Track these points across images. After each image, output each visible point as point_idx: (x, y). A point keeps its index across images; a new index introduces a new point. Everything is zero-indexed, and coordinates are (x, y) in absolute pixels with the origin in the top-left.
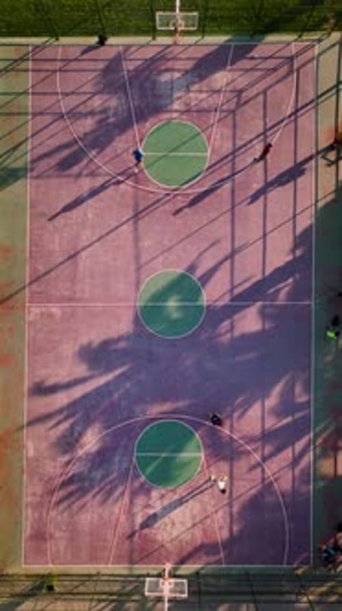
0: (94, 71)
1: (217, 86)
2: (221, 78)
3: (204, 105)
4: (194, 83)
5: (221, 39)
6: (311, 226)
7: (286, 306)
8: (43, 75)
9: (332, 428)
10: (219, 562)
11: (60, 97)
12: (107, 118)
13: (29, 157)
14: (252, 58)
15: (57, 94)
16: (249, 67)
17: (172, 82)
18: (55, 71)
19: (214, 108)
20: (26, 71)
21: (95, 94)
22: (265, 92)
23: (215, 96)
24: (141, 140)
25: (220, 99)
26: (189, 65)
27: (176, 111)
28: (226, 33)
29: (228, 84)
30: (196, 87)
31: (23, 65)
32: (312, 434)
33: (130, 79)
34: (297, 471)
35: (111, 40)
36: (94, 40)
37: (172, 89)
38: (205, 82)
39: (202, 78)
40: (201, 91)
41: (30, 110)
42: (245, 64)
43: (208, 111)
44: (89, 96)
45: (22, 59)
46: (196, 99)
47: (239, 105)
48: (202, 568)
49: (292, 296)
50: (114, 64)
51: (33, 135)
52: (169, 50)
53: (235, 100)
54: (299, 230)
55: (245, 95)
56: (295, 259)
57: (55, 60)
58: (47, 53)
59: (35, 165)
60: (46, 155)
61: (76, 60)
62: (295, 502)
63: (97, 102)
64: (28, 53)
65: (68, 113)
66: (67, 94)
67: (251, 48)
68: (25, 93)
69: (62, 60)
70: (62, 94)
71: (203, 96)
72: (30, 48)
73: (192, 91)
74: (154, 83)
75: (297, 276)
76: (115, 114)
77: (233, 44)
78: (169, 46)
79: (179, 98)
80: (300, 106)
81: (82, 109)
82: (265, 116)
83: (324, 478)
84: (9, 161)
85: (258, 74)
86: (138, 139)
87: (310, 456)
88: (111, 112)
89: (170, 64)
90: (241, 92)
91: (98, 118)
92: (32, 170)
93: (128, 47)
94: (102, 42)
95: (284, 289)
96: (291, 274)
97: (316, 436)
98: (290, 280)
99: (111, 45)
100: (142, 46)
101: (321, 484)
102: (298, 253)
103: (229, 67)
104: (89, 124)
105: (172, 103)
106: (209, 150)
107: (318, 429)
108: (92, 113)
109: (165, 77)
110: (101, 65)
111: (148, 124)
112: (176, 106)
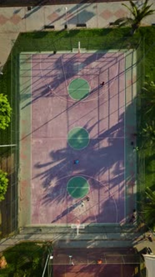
0: (53, 62)
1: (93, 67)
2: (94, 64)
3: (89, 73)
4: (85, 66)
5: (94, 52)
6: (124, 113)
7: (116, 139)
8: (35, 64)
9: (131, 179)
10: (95, 222)
11: (41, 71)
12: (57, 78)
13: (31, 91)
14: (104, 58)
15: (40, 70)
16: (103, 60)
17: (78, 65)
18: (39, 63)
19: (91, 74)
20: (30, 62)
21: (53, 70)
22: (108, 68)
23: (92, 70)
24: (68, 85)
25: (94, 71)
26: (84, 60)
27: (80, 75)
28: (95, 49)
29: (96, 66)
30: (86, 67)
31: (29, 61)
32: (125, 181)
33: (64, 65)
34: (120, 193)
35: (58, 52)
36: (52, 52)
37: (78, 68)
38: (89, 65)
39: (88, 64)
40: (87, 68)
41: (31, 75)
42: (102, 59)
43: (90, 75)
44: (50, 71)
45: (29, 59)
46: (86, 71)
47: (100, 73)
48: (89, 225)
49: (118, 135)
50: (59, 60)
51: (32, 84)
52: (77, 55)
53: (99, 71)
54: (120, 114)
55: (102, 70)
56: (119, 123)
57: (39, 59)
58: (37, 57)
59: (34, 93)
60: (37, 90)
61: (47, 59)
62: (120, 202)
63: (53, 73)
64: (30, 57)
65: (44, 76)
66: (44, 70)
67: (104, 54)
68: (30, 70)
69: (42, 59)
70: (42, 70)
71: (88, 70)
72: (31, 56)
73: (85, 69)
74: (72, 66)
75: (120, 129)
76: (59, 76)
77: (97, 53)
78: (77, 54)
79: (80, 71)
80: (120, 73)
81: (49, 75)
82: (109, 76)
83: (129, 194)
84: (25, 92)
85: (106, 63)
86: (67, 84)
87: (124, 188)
88: (58, 75)
89: (77, 60)
90: (101, 68)
91: (54, 78)
92: (32, 95)
93: (63, 54)
94: (55, 53)
95: (116, 133)
96: (118, 128)
97: (126, 182)
98: (117, 130)
99: (58, 54)
100: (68, 54)
101: (128, 197)
102: (120, 121)
103: (96, 60)
104: (51, 80)
105: (78, 72)
106: (90, 87)
107: (127, 179)
108: (52, 76)
109: (75, 64)
110: (55, 60)
111: (70, 80)
112: (79, 73)
